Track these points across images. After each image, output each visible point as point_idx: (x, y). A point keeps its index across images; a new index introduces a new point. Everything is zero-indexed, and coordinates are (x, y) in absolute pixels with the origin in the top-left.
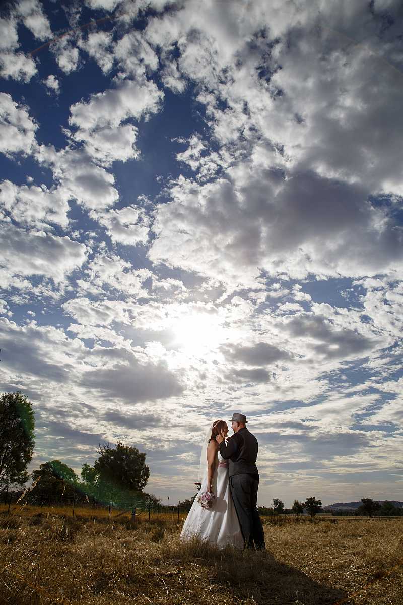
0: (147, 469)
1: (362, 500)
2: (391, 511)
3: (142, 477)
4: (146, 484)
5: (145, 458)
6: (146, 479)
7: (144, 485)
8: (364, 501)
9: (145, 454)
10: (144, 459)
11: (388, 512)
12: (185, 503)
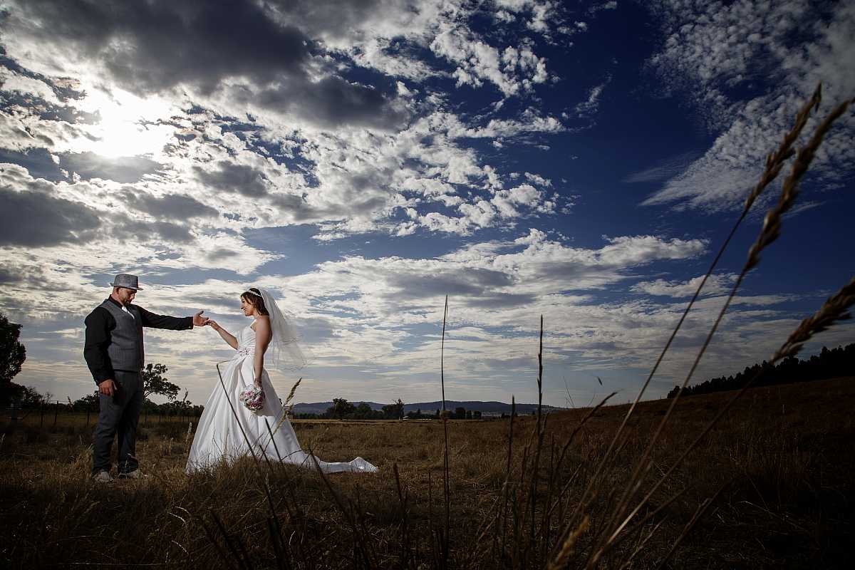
0: (22, 350)
1: (334, 400)
2: (367, 413)
3: (11, 360)
4: (18, 370)
5: (19, 332)
6: (19, 365)
7: (14, 373)
8: (336, 401)
9: (19, 326)
10: (17, 334)
11: (363, 416)
12: (86, 399)
